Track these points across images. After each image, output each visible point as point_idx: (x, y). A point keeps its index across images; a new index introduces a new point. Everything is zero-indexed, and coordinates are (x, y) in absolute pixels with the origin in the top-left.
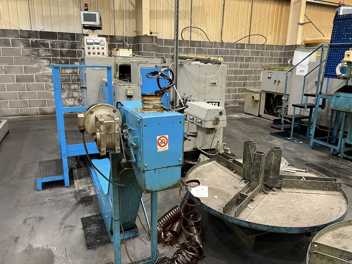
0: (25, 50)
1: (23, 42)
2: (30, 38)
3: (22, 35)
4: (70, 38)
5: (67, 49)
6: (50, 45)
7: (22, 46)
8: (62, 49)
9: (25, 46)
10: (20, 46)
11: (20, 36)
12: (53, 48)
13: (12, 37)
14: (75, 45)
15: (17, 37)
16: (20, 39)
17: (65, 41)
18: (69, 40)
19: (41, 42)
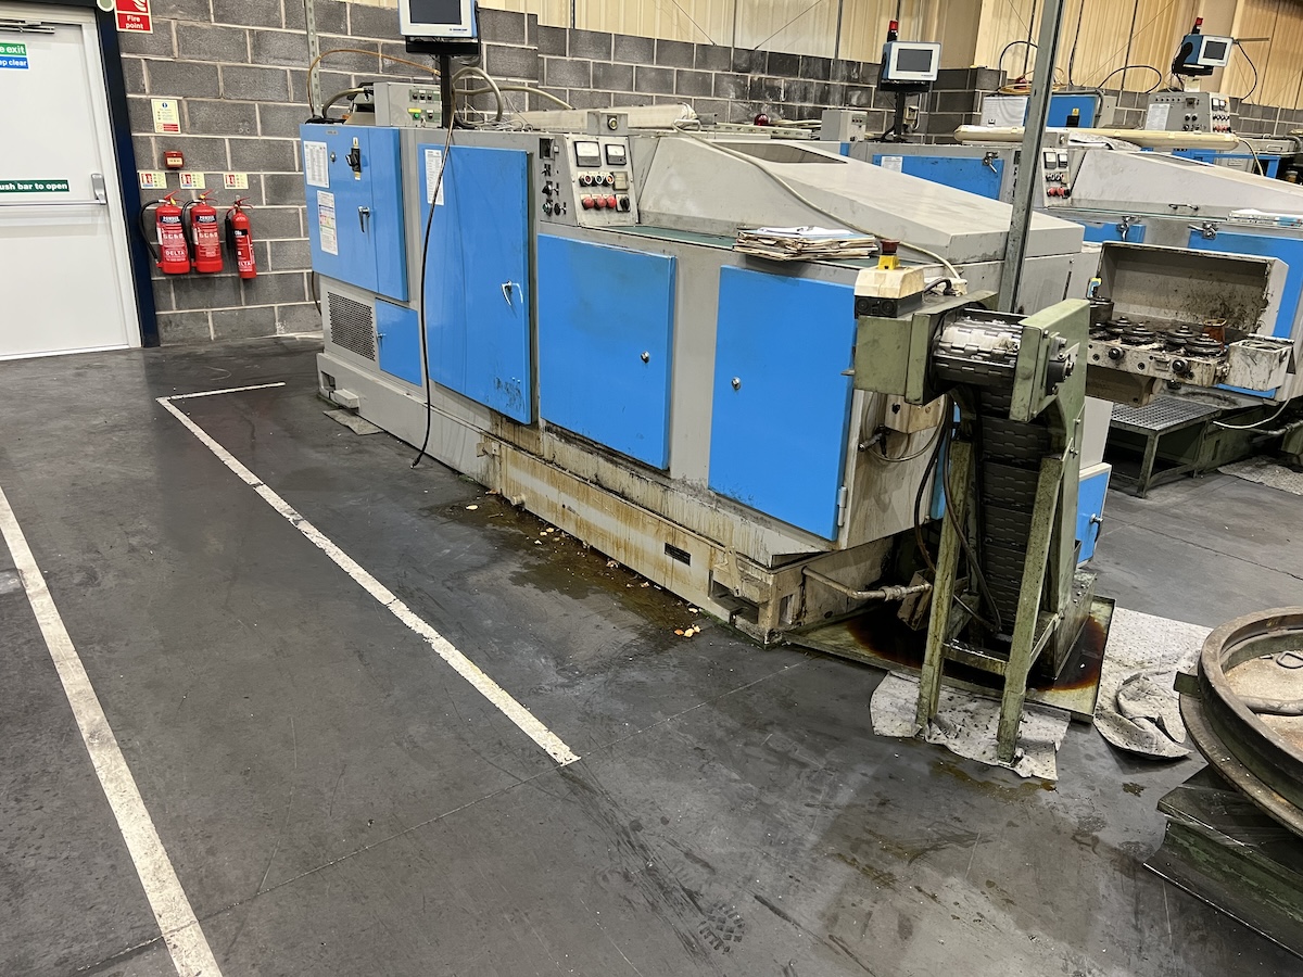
0: (736, 105)
1: (735, 84)
2: (749, 72)
3: (737, 62)
4: (820, 74)
5: (812, 105)
6: (782, 92)
7: (733, 95)
8: (803, 104)
9: (738, 93)
10: (729, 95)
11: (734, 65)
12: (787, 100)
13: (718, 69)
14: (829, 92)
15: (727, 67)
16: (731, 73)
17: (812, 80)
18: (817, 78)
19: (767, 83)
